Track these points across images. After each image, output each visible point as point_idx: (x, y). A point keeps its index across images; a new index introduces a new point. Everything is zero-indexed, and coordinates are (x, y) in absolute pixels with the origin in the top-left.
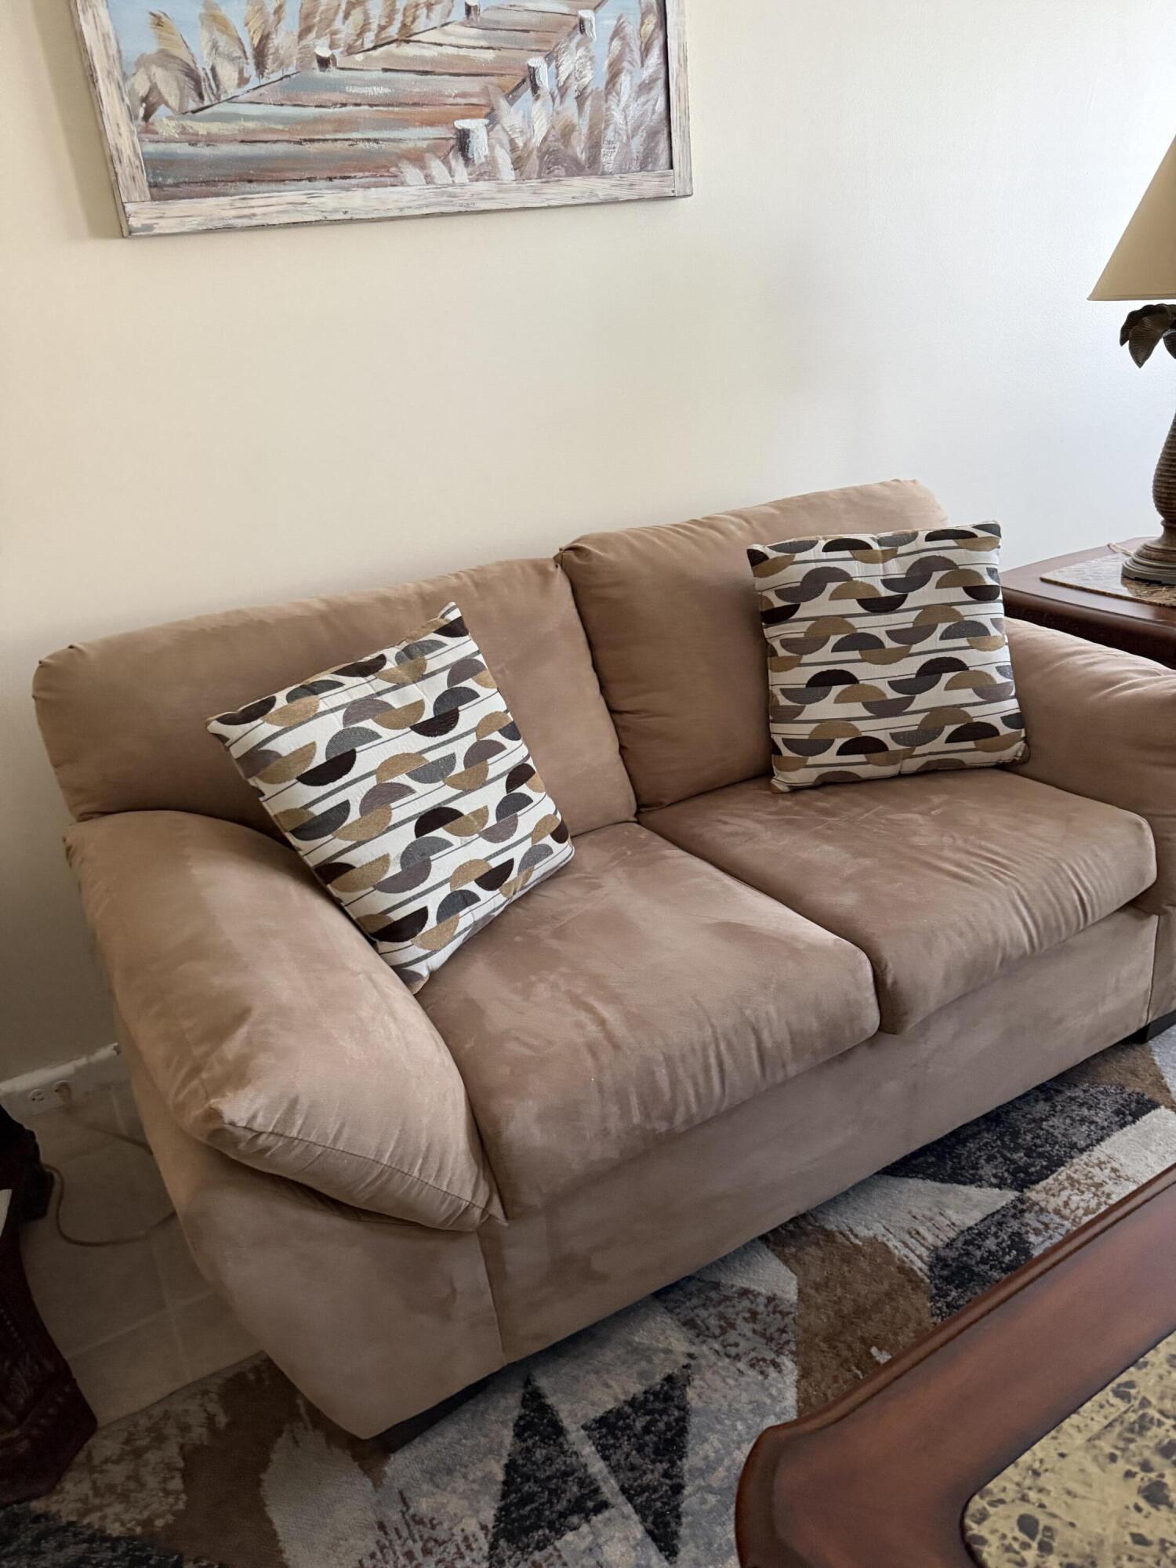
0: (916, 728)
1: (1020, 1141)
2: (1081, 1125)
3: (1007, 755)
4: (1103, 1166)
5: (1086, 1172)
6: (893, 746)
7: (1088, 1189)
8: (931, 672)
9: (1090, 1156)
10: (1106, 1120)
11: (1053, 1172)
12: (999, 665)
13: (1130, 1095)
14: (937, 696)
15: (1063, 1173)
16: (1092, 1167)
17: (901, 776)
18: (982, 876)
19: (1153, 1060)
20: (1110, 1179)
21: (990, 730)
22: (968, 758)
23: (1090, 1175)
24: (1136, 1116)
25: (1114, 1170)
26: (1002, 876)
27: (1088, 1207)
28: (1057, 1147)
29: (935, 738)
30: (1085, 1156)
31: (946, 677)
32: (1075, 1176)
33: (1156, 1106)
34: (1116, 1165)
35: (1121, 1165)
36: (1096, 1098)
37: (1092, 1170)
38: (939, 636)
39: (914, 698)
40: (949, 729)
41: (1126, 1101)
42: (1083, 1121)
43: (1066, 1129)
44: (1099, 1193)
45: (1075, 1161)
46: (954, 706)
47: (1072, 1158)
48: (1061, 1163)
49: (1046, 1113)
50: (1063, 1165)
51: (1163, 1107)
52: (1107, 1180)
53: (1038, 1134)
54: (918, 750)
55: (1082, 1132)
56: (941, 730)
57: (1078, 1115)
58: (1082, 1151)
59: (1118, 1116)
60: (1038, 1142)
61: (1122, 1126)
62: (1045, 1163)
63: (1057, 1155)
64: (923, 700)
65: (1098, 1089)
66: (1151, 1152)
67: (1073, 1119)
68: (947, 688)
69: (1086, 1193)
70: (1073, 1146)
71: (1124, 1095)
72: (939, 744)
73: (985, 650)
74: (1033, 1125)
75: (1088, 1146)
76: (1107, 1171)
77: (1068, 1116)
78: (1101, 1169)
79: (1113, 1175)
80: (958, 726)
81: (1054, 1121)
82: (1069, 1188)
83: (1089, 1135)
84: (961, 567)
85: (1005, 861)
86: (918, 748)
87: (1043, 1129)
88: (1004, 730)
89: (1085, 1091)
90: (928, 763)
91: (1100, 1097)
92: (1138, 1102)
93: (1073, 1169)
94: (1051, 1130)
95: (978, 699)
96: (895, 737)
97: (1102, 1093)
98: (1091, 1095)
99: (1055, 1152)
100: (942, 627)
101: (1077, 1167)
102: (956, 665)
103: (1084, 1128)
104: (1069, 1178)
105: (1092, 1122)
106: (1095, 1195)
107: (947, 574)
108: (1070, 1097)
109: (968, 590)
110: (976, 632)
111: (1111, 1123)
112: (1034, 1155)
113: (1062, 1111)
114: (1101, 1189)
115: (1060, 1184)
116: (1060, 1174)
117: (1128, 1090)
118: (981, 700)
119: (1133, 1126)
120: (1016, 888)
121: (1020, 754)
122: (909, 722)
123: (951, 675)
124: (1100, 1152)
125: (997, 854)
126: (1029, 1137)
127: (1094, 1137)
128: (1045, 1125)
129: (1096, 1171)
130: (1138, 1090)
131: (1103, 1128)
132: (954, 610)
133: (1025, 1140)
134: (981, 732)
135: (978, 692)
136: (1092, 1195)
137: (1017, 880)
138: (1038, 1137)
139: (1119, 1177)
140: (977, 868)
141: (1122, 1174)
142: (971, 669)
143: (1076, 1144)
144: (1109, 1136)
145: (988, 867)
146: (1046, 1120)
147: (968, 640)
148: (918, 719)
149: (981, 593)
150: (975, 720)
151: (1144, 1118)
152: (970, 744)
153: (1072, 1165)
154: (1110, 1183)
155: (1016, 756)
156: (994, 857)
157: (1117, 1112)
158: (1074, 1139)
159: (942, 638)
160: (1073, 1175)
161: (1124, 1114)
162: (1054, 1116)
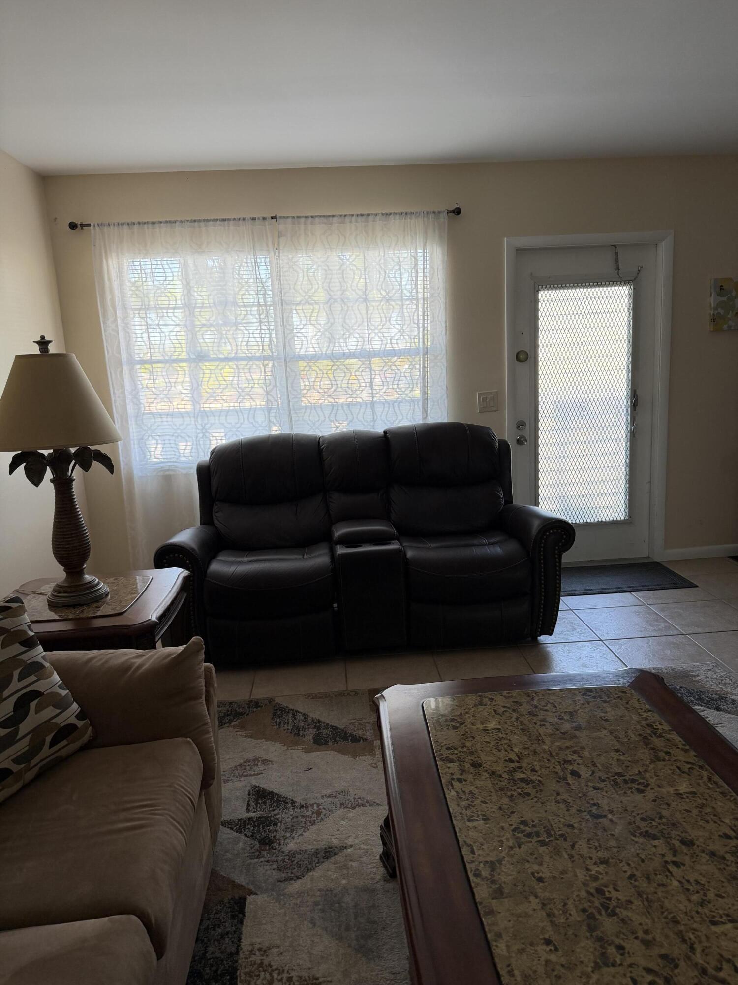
0: (27, 747)
1: (206, 977)
2: (224, 939)
3: (85, 739)
4: (253, 952)
5: (250, 964)
6: (15, 768)
7: (260, 971)
8: (22, 705)
9: (243, 952)
10: (232, 926)
11: (237, 978)
12: (58, 684)
13: (229, 903)
14: (33, 720)
15: (241, 974)
16: (250, 957)
17: (24, 787)
18: (147, 819)
19: (221, 875)
20: (263, 956)
21: (72, 728)
22: (64, 753)
23: (253, 963)
24: (242, 911)
25: (260, 949)
26: (157, 812)
27: (268, 980)
28: (225, 962)
29: (42, 749)
30: (241, 955)
31: (33, 705)
32: (247, 970)
33: (245, 899)
34: (257, 946)
35: (259, 944)
36: (216, 918)
37: (251, 959)
38: (16, 679)
39: (18, 728)
40: (49, 739)
41: (230, 907)
42: (223, 936)
43: (220, 949)
44: (265, 968)
45: (240, 962)
46: (46, 722)
47: (237, 962)
48: (235, 970)
49: (203, 948)
50: (238, 970)
51: (248, 897)
52: (262, 958)
53: (210, 964)
54: (34, 762)
55: (228, 943)
56: (44, 741)
57: (218, 936)
58: (237, 953)
59: (235, 919)
60: (214, 968)
61: (242, 923)
62: (228, 977)
63: (229, 967)
64: (25, 727)
65: (213, 913)
66: (265, 924)
67: (218, 940)
68: (37, 712)
69: (260, 973)
70: (231, 954)
71: (227, 905)
72: (46, 751)
73: (47, 678)
74: (203, 962)
75: (237, 948)
76: (257, 953)
77: (214, 941)
78: (255, 955)
79: (262, 953)
80: (53, 734)
81: (211, 949)
82: (252, 979)
83: (233, 942)
84: (12, 630)
85: (149, 802)
86: (32, 761)
87: (210, 959)
88: (80, 724)
89: (209, 919)
90: (41, 768)
91: (218, 916)
92: (236, 903)
93: (243, 967)
94: (214, 956)
95: (58, 711)
96: (16, 761)
97: (216, 913)
98: (213, 918)
99: (227, 966)
100: (16, 673)
101: (244, 964)
102: (36, 694)
103: (227, 940)
104: (246, 974)
105: (227, 933)
106: (265, 971)
107: (5, 637)
108: (205, 929)
109: (23, 643)
110: (36, 668)
111: (235, 926)
112: (220, 978)
113: (209, 940)
114: (264, 965)
115: (246, 982)
116: (240, 977)
117: (226, 901)
118: (60, 711)
119: (246, 918)
120: (167, 814)
121: (92, 735)
122: (21, 747)
123: (36, 702)
124: (245, 944)
125: (143, 800)
126: (207, 970)
127: (236, 940)
128: (208, 956)
129: (253, 958)
130: (230, 897)
131: (235, 932)
132: (19, 659)
133: (207, 974)
134: (67, 731)
135: (55, 706)
136: (263, 973)
137: (165, 809)
138: (212, 966)
139: (265, 951)
140: (141, 816)
141: (264, 948)
142: (45, 693)
143: (231, 952)
144: (241, 933)
145: (146, 811)
146: (206, 952)
147: (36, 676)
148: (27, 740)
149: (29, 643)
150: (62, 725)
151: (246, 909)
152: (64, 742)
153: (241, 966)
154: (264, 958)
155: (90, 737)
156: (141, 803)
157: (233, 917)
158: (228, 950)
159: (19, 680)
160: (246, 970)
161: (237, 915)
162: (207, 947)
